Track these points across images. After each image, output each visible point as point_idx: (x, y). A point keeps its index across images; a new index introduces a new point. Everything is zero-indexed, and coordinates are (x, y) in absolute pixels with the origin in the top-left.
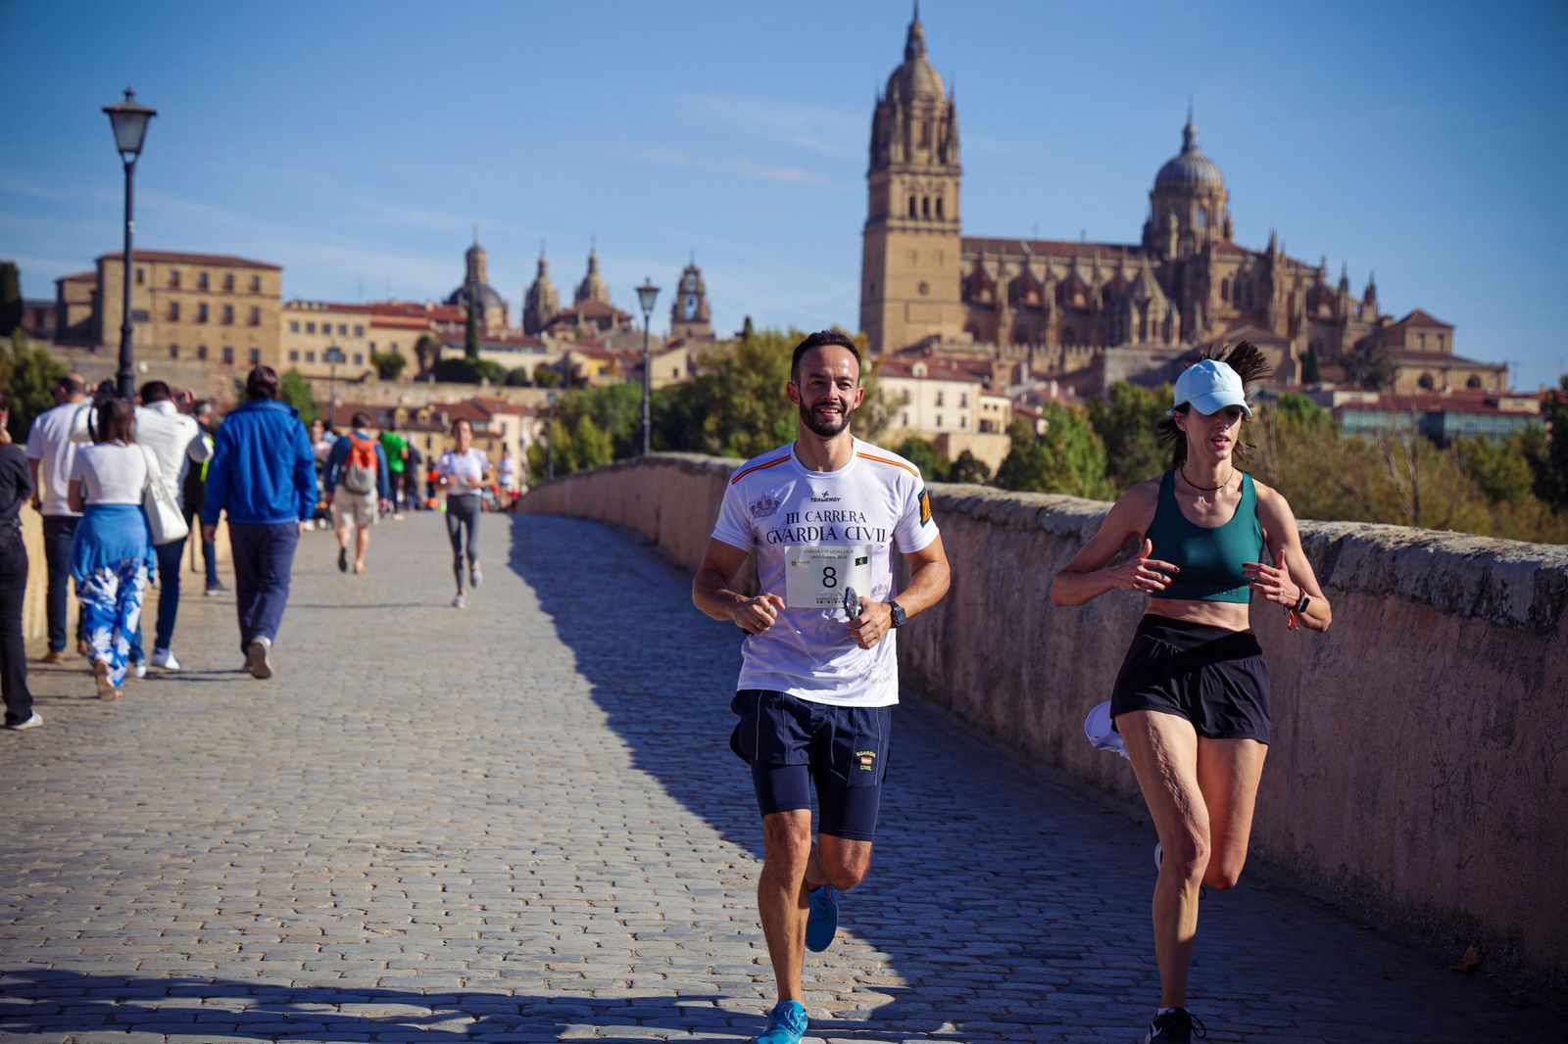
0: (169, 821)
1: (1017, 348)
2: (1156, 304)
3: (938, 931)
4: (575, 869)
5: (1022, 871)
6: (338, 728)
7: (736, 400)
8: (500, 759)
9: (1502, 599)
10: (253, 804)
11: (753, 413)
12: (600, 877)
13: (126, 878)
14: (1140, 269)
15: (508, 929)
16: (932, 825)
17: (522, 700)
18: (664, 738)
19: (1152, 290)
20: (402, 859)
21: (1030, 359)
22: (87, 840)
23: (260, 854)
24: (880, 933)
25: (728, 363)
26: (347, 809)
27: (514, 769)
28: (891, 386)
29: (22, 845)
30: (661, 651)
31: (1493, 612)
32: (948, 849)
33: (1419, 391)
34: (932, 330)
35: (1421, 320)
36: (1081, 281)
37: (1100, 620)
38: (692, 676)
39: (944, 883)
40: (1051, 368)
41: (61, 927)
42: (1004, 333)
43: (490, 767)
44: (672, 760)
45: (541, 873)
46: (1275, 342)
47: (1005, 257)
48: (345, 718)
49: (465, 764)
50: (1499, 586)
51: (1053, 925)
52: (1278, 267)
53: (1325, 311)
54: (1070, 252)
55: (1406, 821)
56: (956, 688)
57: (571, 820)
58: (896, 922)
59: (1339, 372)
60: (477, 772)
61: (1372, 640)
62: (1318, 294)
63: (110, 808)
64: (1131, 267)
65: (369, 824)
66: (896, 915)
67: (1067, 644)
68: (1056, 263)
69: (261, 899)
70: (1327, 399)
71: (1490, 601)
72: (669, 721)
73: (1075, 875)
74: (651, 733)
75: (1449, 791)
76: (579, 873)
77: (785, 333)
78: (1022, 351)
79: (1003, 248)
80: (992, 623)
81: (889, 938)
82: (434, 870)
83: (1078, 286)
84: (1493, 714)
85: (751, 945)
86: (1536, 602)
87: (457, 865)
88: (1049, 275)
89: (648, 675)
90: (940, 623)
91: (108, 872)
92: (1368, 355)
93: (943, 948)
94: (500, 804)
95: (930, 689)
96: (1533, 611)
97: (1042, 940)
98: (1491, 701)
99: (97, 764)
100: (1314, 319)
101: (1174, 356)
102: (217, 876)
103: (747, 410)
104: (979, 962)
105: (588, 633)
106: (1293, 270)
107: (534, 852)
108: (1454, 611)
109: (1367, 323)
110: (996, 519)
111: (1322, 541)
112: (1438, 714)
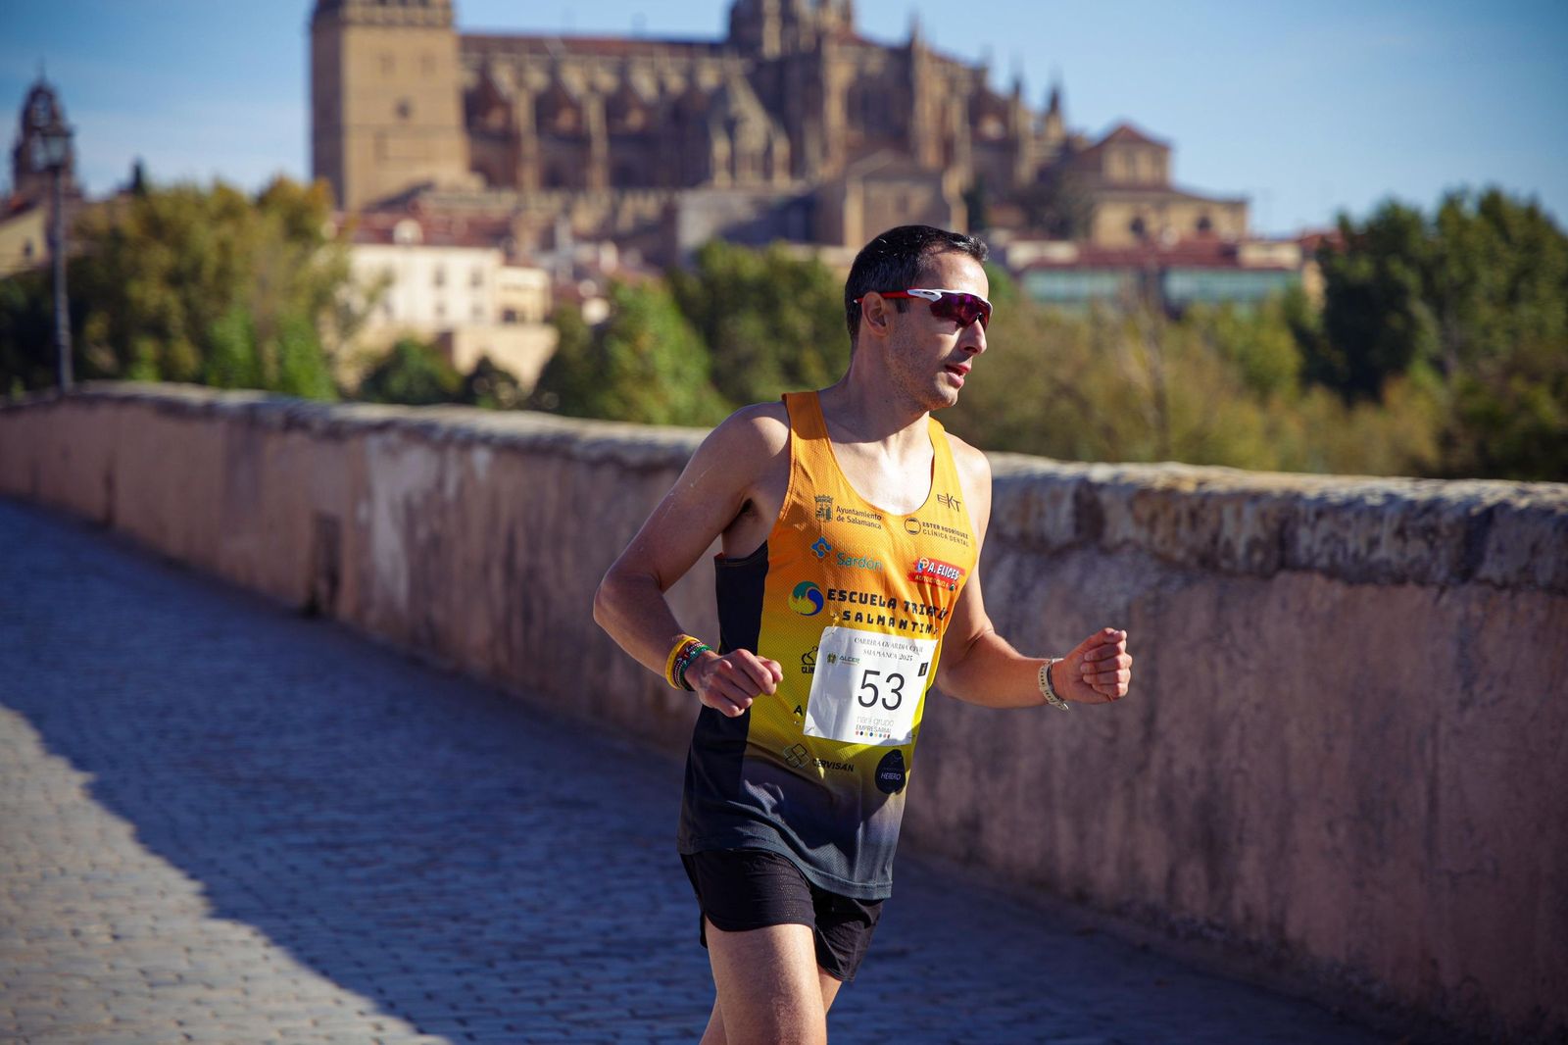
1: (549, 196)
2: (750, 124)
7: (134, 291)
11: (163, 309)
14: (725, 73)
19: (744, 103)
21: (568, 211)
25: (116, 234)
28: (367, 260)
30: (244, 705)
33: (1129, 241)
34: (420, 173)
35: (1127, 138)
36: (638, 94)
38: (321, 743)
40: (602, 224)
42: (529, 175)
44: (385, 888)
46: (921, 175)
47: (525, 60)
52: (922, 67)
53: (991, 128)
54: (622, 51)
59: (1013, 216)
62: (981, 104)
64: (712, 72)
68: (599, 68)
72: (337, 821)
74: (321, 845)
78: (554, 202)
79: (521, 49)
83: (634, 101)
88: (592, 88)
89: (252, 747)
92: (1055, 188)
100: (979, 141)
101: (777, 201)
106: (946, 71)
109: (1051, 145)
111: (1460, 512)
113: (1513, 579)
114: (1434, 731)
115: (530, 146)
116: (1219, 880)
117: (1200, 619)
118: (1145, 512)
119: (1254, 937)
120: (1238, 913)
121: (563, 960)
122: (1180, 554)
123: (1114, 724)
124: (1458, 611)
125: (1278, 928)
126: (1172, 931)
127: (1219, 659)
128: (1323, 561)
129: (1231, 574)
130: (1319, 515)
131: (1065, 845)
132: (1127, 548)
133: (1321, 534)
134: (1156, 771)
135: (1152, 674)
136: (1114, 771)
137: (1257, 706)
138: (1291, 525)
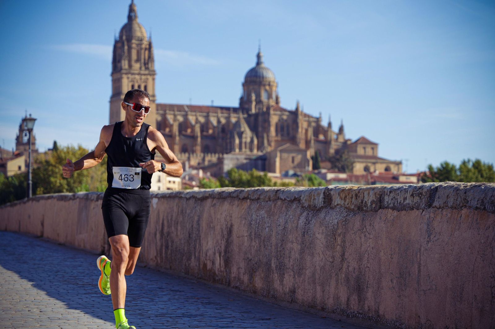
1: (183, 154)
2: (246, 134)
7: (52, 179)
11: (61, 185)
14: (239, 118)
16: (254, 321)
19: (244, 128)
21: (189, 159)
25: (47, 162)
33: (364, 173)
35: (364, 141)
36: (212, 124)
37: (314, 234)
40: (199, 164)
46: (299, 151)
47: (177, 113)
52: (300, 117)
53: (321, 137)
54: (207, 110)
55: (478, 303)
59: (329, 165)
61: (457, 227)
62: (318, 129)
64: (235, 117)
67: (296, 247)
68: (200, 116)
70: (324, 177)
77: (76, 148)
78: (185, 156)
79: (176, 109)
80: (253, 244)
83: (210, 126)
88: (197, 121)
90: (223, 248)
92: (341, 157)
95: (217, 278)
100: (317, 141)
101: (254, 157)
103: (58, 184)
106: (307, 119)
109: (340, 142)
112: (493, 256)
113: (442, 206)
114: (420, 250)
116: (361, 300)
117: (358, 224)
118: (343, 196)
119: (370, 315)
120: (366, 308)
121: (170, 317)
122: (352, 207)
123: (333, 257)
124: (428, 216)
125: (377, 311)
126: (348, 316)
127: (363, 235)
128: (392, 205)
129: (366, 211)
130: (390, 192)
131: (319, 294)
132: (338, 207)
133: (390, 198)
134: (344, 270)
135: (344, 242)
136: (333, 271)
137: (372, 248)
138: (383, 196)
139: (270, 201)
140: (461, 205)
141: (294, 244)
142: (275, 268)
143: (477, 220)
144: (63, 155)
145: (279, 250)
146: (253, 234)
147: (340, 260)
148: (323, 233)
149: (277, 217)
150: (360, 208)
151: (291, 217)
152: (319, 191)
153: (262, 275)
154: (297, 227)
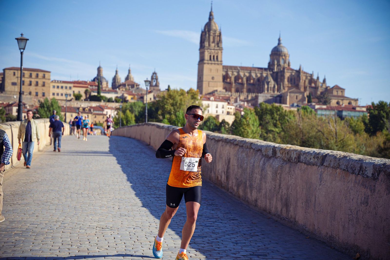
0: (45, 221)
1: (236, 93)
2: (271, 83)
3: (233, 249)
4: (144, 233)
5: (251, 233)
6: (81, 196)
7: (166, 106)
8: (121, 204)
9: (365, 171)
10: (64, 216)
11: (170, 110)
12: (151, 235)
13: (38, 235)
14: (267, 74)
15: (131, 249)
16: (227, 222)
17: (124, 188)
18: (160, 198)
19: (270, 79)
20: (103, 231)
21: (239, 96)
22: (26, 226)
23: (69, 229)
24: (219, 249)
25: (164, 97)
26: (87, 217)
27: (125, 207)
28: (205, 103)
29: (11, 227)
30: (156, 175)
31: (363, 174)
32: (232, 228)
33: (337, 105)
34: (215, 89)
35: (337, 88)
36: (252, 77)
37: (267, 171)
38: (164, 182)
39: (232, 237)
40: (245, 99)
41: (26, 248)
42: (233, 90)
43: (119, 206)
45: (137, 234)
46: (300, 93)
47: (234, 71)
48: (82, 193)
49: (113, 205)
50: (365, 168)
51: (259, 248)
52: (301, 74)
53: (313, 85)
54: (250, 70)
55: (342, 223)
56: (230, 186)
57: (141, 220)
58: (223, 247)
59: (316, 100)
60: (116, 208)
61: (334, 179)
62: (311, 81)
63: (30, 217)
64: (265, 73)
65: (93, 221)
66: (222, 245)
67: (258, 177)
68: (246, 72)
69: (72, 241)
70: (314, 107)
71: (362, 171)
72: (160, 194)
73: (263, 234)
74: (157, 197)
75: (352, 216)
76: (146, 234)
77: (179, 90)
78: (238, 94)
79: (233, 68)
80: (239, 171)
81: (221, 251)
82: (111, 233)
83: (252, 78)
84: (363, 199)
85: (189, 253)
86: (373, 172)
87: (116, 232)
88: (244, 75)
89: (153, 182)
90: (226, 170)
91: (33, 234)
92: (324, 96)
93: (234, 253)
94: (124, 216)
95: (223, 186)
96: (373, 174)
97: (257, 251)
98: (363, 195)
99: (24, 206)
100: (311, 87)
101: (275, 96)
102: (60, 235)
104: (243, 257)
105: (137, 170)
106: (305, 75)
107: (134, 229)
108: (354, 173)
109: (324, 88)
110: (240, 145)
111: (322, 155)
112: (350, 198)
113: (328, 166)
114: (316, 189)
115: (234, 84)
116: (288, 211)
117: (287, 169)
118: (282, 153)
119: (292, 220)
120: (290, 216)
121: (184, 217)
122: (286, 159)
123: (275, 185)
124: (321, 170)
125: (295, 219)
126: (281, 219)
127: (289, 176)
128: (304, 161)
129: (292, 163)
130: (304, 154)
131: (268, 204)
132: (279, 158)
133: (304, 157)
134: (280, 193)
135: (280, 178)
136: (275, 193)
137: (294, 184)
138: (300, 155)
139: (248, 148)
140: (337, 167)
141: (257, 175)
142: (248, 186)
143: (344, 177)
144: (172, 94)
145: (250, 176)
146: (239, 165)
147: (278, 188)
148: (271, 171)
149: (250, 158)
150: (289, 160)
151: (257, 160)
152: (270, 147)
153: (243, 189)
154: (259, 166)
